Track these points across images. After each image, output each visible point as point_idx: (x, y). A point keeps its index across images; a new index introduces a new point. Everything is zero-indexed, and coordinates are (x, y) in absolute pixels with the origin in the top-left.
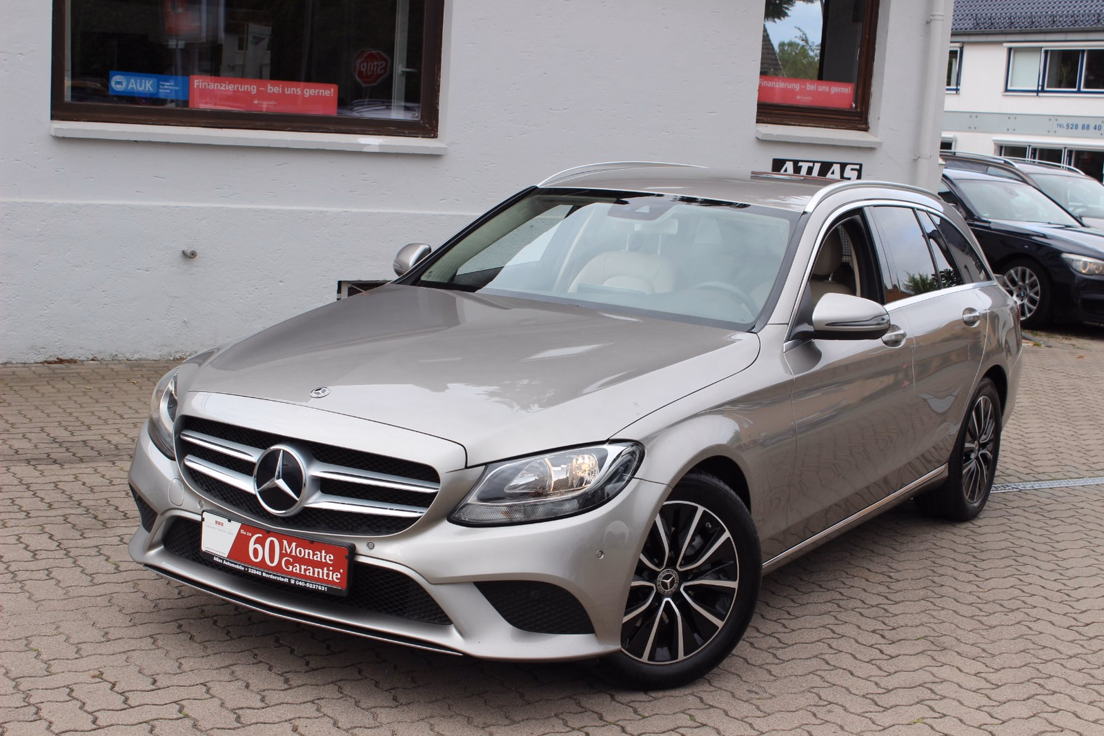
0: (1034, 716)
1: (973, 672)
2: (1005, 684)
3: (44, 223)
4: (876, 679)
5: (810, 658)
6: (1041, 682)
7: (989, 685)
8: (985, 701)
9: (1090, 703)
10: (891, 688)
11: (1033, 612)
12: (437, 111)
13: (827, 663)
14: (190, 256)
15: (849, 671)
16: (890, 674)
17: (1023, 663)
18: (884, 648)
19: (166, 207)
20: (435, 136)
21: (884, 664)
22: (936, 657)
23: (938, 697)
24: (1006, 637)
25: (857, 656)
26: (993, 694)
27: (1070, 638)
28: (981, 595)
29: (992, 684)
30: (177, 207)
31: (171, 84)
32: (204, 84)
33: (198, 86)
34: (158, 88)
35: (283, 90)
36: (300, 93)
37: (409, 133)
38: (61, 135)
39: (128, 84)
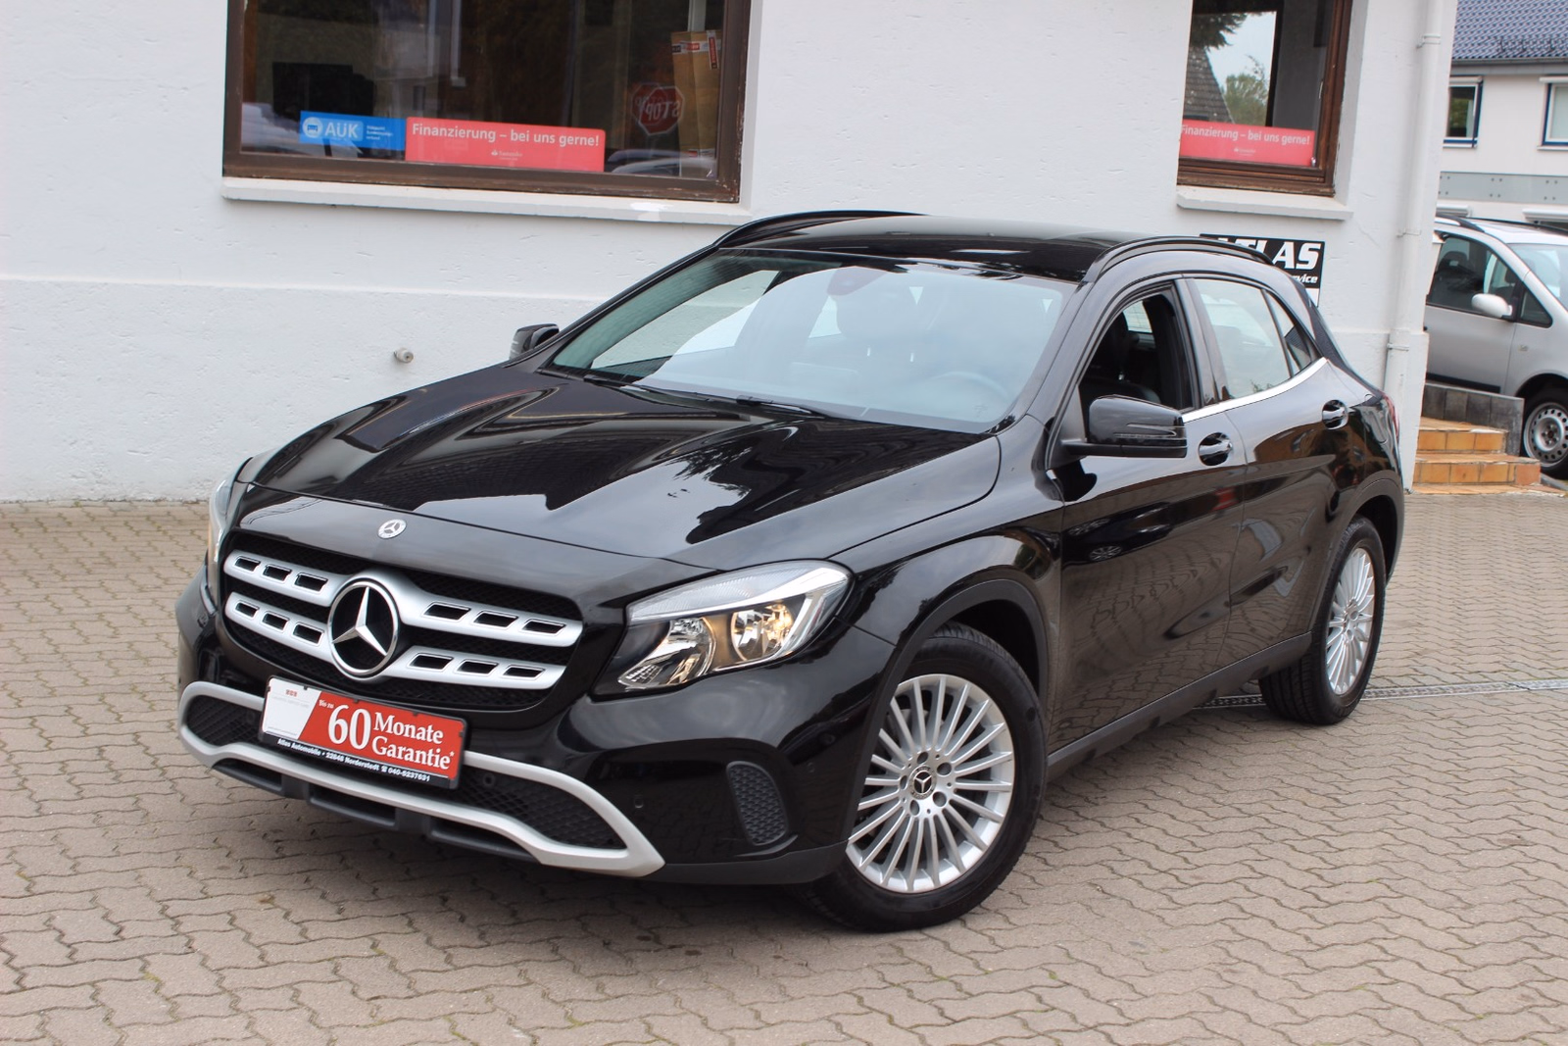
1: (1442, 927)
2: (1484, 943)
4: (1307, 932)
5: (1219, 902)
6: (1535, 941)
7: (1461, 944)
8: (1455, 964)
10: (1326, 944)
12: (740, 165)
13: (1243, 911)
14: (403, 359)
15: (1271, 921)
16: (1326, 926)
17: (1511, 917)
18: (1321, 893)
19: (372, 293)
20: (736, 201)
21: (1319, 914)
22: (1392, 906)
23: (1390, 958)
24: (1492, 882)
25: (1282, 901)
26: (1465, 955)
28: (1461, 827)
29: (1466, 942)
30: (387, 293)
31: (383, 128)
32: (425, 129)
33: (417, 132)
34: (365, 135)
35: (531, 137)
36: (553, 141)
37: (701, 196)
38: (235, 197)
39: (324, 130)
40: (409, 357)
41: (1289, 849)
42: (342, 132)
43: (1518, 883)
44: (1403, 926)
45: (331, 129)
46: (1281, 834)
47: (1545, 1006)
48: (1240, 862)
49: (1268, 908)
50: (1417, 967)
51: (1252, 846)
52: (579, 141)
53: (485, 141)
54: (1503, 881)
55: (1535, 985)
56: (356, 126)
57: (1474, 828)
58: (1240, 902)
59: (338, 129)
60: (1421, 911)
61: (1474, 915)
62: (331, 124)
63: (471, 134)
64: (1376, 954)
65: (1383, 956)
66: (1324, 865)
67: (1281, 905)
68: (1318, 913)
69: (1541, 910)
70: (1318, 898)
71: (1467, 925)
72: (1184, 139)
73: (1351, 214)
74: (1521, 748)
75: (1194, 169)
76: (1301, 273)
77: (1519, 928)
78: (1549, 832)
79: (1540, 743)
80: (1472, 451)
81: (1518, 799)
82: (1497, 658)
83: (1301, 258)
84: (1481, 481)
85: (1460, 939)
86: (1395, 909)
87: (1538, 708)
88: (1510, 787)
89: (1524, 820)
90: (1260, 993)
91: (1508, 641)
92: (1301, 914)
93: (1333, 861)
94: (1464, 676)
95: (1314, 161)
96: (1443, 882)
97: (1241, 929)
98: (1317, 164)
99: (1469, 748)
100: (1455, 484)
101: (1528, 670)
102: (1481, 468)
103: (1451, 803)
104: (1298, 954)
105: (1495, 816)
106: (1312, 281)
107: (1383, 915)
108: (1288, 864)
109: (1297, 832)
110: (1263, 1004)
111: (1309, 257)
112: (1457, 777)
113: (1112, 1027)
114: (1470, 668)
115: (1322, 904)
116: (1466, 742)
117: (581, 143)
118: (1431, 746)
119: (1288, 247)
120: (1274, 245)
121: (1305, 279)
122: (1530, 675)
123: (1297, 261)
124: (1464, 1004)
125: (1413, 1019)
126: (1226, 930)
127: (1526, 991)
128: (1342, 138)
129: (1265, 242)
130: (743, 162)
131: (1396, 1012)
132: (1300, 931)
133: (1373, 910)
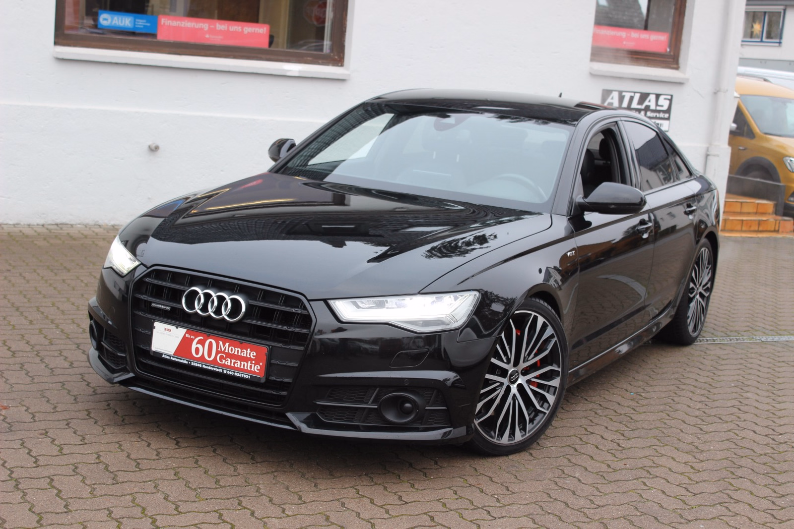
14: (154, 149)
19: (137, 112)
20: (342, 65)
30: (146, 113)
31: (145, 21)
32: (169, 22)
33: (164, 23)
34: (135, 24)
35: (228, 28)
36: (240, 30)
37: (323, 62)
38: (61, 57)
39: (112, 22)
40: (157, 148)
41: (608, 420)
42: (122, 22)
43: (731, 440)
44: (663, 461)
45: (115, 21)
46: (607, 412)
47: (730, 503)
48: (581, 426)
49: (590, 450)
50: (665, 481)
51: (588, 418)
52: (255, 31)
53: (201, 29)
54: (723, 439)
55: (728, 492)
56: (130, 19)
57: (713, 412)
58: (576, 446)
59: (120, 21)
60: (675, 454)
61: (701, 457)
62: (116, 18)
63: (194, 25)
64: (644, 474)
65: (648, 476)
66: (626, 429)
67: (597, 447)
68: (618, 454)
69: (741, 454)
70: (619, 445)
71: (698, 461)
72: (595, 37)
73: (688, 80)
74: (750, 371)
75: (600, 53)
76: (659, 111)
77: (725, 463)
78: (754, 414)
79: (761, 369)
80: (756, 213)
81: (742, 397)
82: (748, 324)
83: (660, 103)
84: (761, 229)
85: (692, 467)
86: (660, 452)
87: (765, 351)
88: (739, 390)
89: (741, 408)
90: (576, 493)
91: (756, 315)
92: (608, 454)
93: (631, 427)
94: (728, 333)
95: (668, 50)
96: (690, 439)
97: (574, 461)
98: (670, 52)
99: (722, 370)
100: (745, 231)
101: (764, 330)
102: (760, 223)
103: (703, 399)
104: (601, 474)
105: (726, 406)
106: (665, 116)
107: (652, 454)
108: (607, 428)
109: (616, 412)
110: (576, 498)
111: (664, 103)
112: (711, 385)
113: (491, 508)
114: (731, 328)
115: (621, 448)
116: (721, 368)
117: (256, 32)
119: (652, 98)
120: (644, 97)
121: (662, 115)
122: (765, 333)
123: (657, 105)
124: (686, 500)
125: (656, 507)
126: (566, 461)
127: (721, 495)
128: (684, 37)
129: (639, 95)
130: (346, 44)
131: (650, 503)
132: (606, 462)
133: (648, 452)
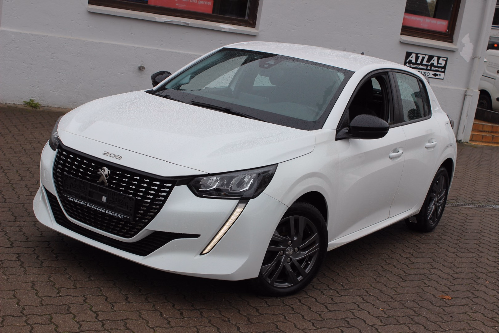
0: (468, 291)
1: (447, 272)
2: (459, 278)
3: (81, 49)
4: (405, 270)
6: (475, 279)
8: (448, 283)
9: (493, 289)
10: (410, 274)
11: (481, 254)
12: (256, 16)
13: (386, 262)
14: (141, 69)
15: (394, 266)
16: (411, 269)
17: (470, 272)
18: (411, 259)
19: (133, 47)
20: (254, 27)
21: (410, 265)
22: (433, 265)
23: (429, 279)
24: (466, 262)
25: (399, 261)
26: (452, 281)
27: (494, 265)
28: (460, 245)
29: (454, 278)
30: (138, 47)
35: (189, 0)
36: (196, 2)
37: (244, 25)
38: (91, 11)
40: (143, 68)
43: (474, 263)
44: (435, 271)
47: (474, 297)
49: (394, 262)
50: (436, 283)
52: (205, 3)
54: (469, 262)
55: (472, 291)
57: (464, 246)
61: (457, 270)
64: (425, 278)
66: (414, 252)
69: (480, 271)
70: (410, 261)
71: (455, 273)
72: (404, 19)
73: (458, 49)
74: (485, 224)
75: (406, 30)
77: (471, 275)
78: (488, 249)
80: (491, 132)
81: (480, 239)
82: (485, 197)
83: (440, 62)
84: (493, 141)
87: (495, 213)
88: (479, 235)
89: (481, 245)
90: (386, 285)
91: (489, 192)
92: (404, 265)
93: (417, 251)
94: (473, 201)
95: (447, 31)
96: (451, 260)
97: (384, 267)
99: (469, 223)
100: (484, 142)
101: (494, 201)
102: (493, 137)
103: (459, 238)
104: (400, 276)
105: (471, 243)
106: (442, 70)
107: (429, 267)
108: (403, 250)
110: (387, 288)
111: (442, 62)
112: (463, 231)
113: (339, 290)
114: (475, 199)
115: (411, 263)
116: (468, 221)
118: (457, 221)
120: (431, 58)
121: (440, 69)
122: (495, 203)
123: (438, 63)
125: (432, 297)
126: (380, 267)
128: (457, 24)
129: (428, 56)
130: (258, 15)
131: (428, 294)
132: (403, 270)
133: (427, 266)
